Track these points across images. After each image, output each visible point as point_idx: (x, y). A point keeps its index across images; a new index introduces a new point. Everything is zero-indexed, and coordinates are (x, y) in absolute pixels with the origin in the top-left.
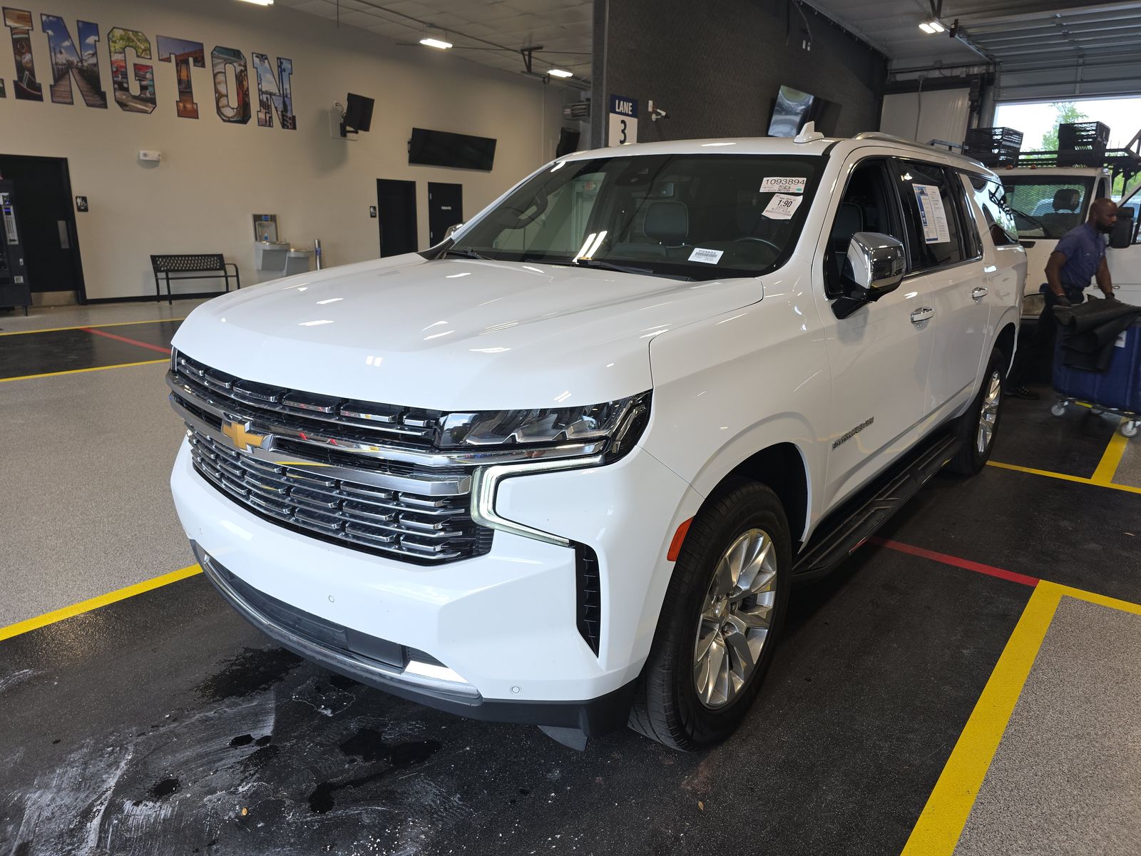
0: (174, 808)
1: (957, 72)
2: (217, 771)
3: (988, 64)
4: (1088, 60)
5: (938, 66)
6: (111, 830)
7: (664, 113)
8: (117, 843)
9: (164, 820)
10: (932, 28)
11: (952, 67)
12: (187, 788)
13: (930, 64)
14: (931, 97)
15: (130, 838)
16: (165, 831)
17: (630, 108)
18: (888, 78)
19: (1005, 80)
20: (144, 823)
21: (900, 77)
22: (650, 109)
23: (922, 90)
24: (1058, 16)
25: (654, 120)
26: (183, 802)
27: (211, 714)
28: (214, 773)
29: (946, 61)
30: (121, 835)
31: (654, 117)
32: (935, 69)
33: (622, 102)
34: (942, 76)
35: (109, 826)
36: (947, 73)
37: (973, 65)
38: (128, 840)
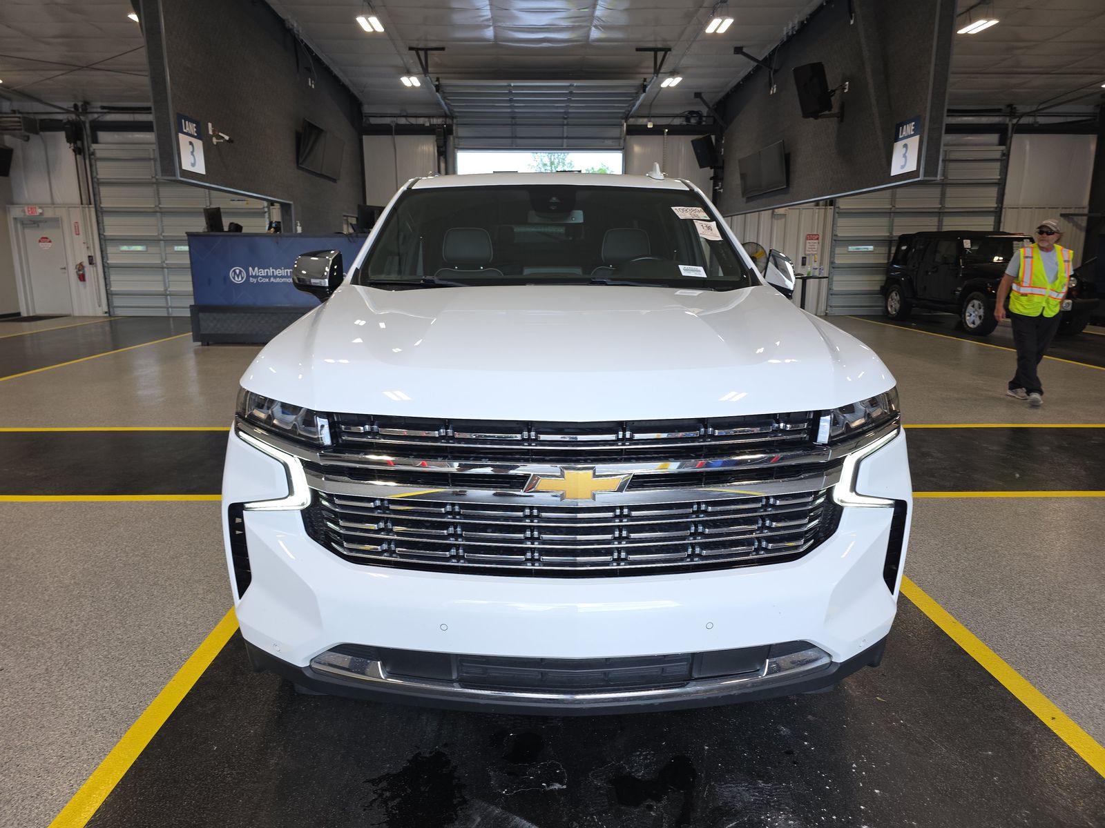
1: (421, 121)
3: (446, 116)
4: (518, 121)
5: (405, 114)
7: (227, 138)
10: (411, 82)
11: (416, 117)
13: (397, 111)
14: (403, 141)
17: (195, 130)
18: (364, 120)
19: (460, 131)
21: (373, 121)
22: (211, 133)
23: (396, 134)
24: (512, 85)
25: (215, 143)
29: (410, 111)
31: (215, 140)
32: (403, 116)
33: (187, 122)
34: (408, 123)
36: (413, 121)
37: (433, 117)
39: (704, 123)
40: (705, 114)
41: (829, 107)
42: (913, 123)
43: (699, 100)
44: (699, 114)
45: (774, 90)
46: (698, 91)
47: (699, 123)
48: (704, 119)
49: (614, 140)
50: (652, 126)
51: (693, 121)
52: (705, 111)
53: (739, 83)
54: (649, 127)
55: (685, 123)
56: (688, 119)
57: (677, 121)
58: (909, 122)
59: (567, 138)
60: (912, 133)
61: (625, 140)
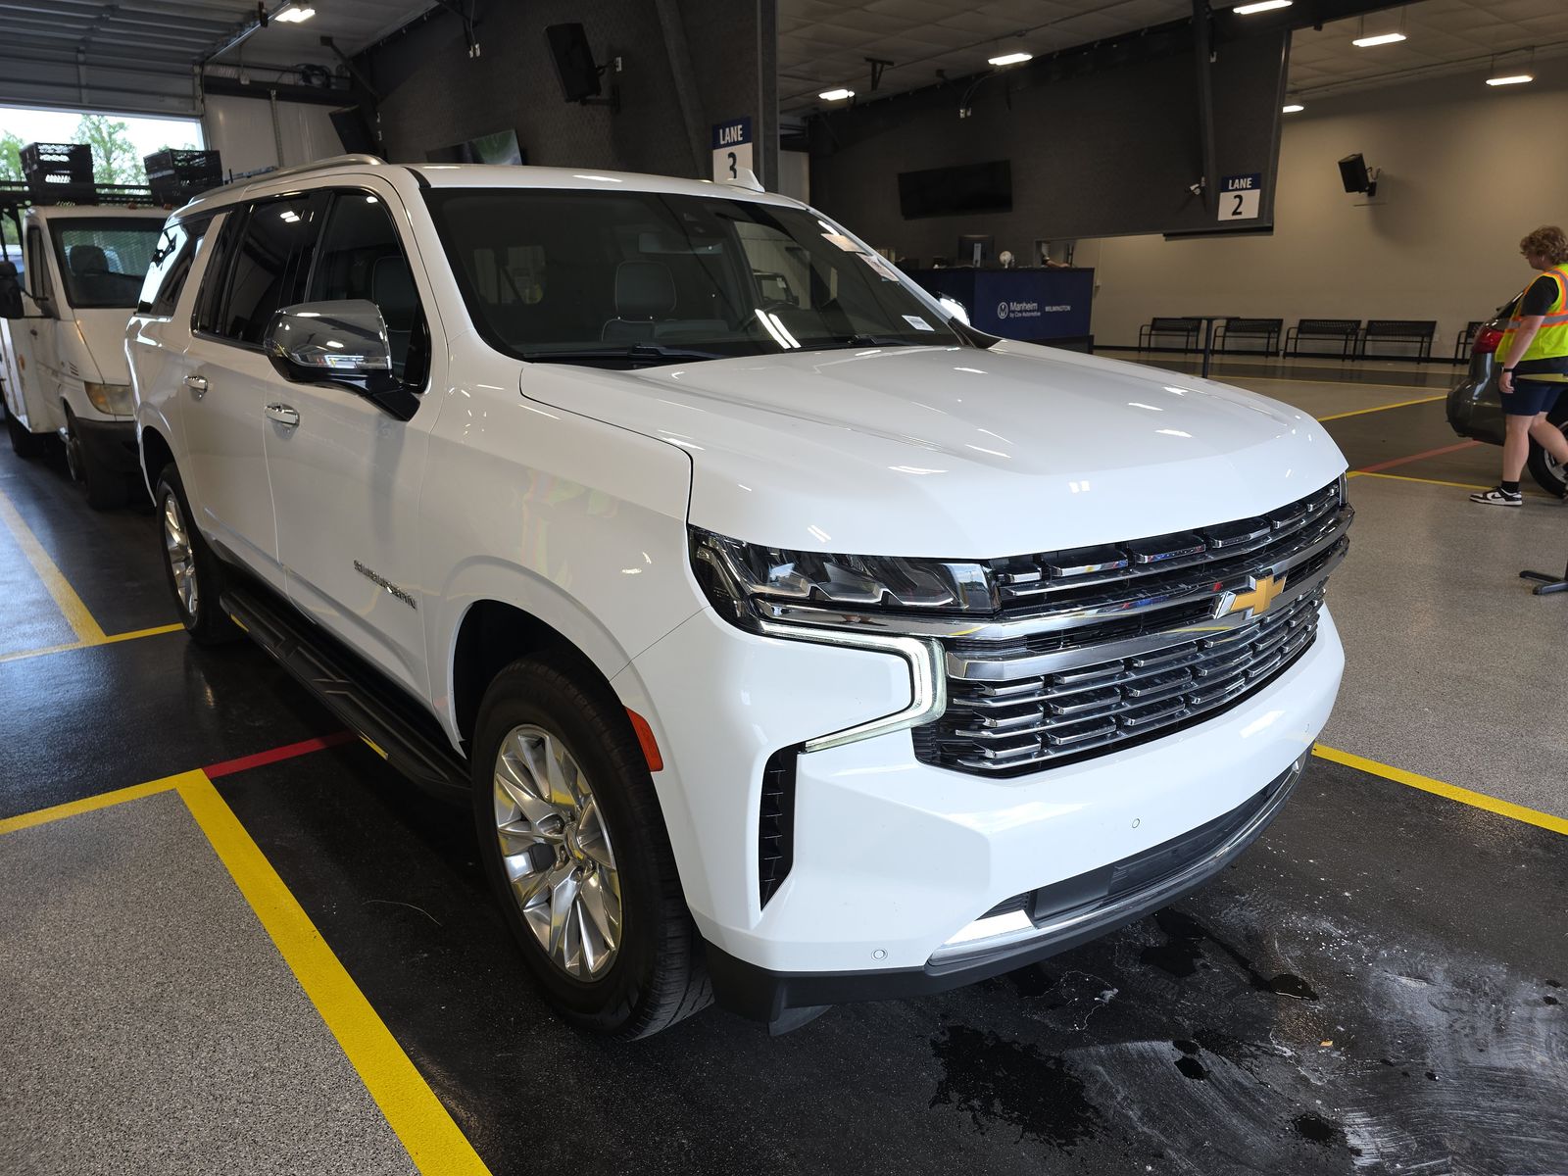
0: (1347, 1112)
2: (1261, 1083)
6: (1415, 1167)
8: (1431, 1153)
9: (1372, 1116)
12: (1306, 1106)
15: (1418, 1142)
16: (1390, 1111)
20: (1386, 1135)
26: (1330, 1104)
27: (1133, 1114)
28: (1266, 1085)
30: (1417, 1152)
35: (1409, 1171)
38: (1421, 1143)
39: (333, 87)
40: (334, 72)
41: (597, 90)
42: (740, 127)
43: (329, 49)
44: (322, 71)
45: (477, 50)
46: (327, 34)
47: (327, 85)
48: (333, 80)
49: (182, 100)
50: (247, 83)
51: (316, 82)
52: (332, 67)
53: (400, 30)
54: (243, 82)
55: (302, 83)
56: (306, 78)
57: (289, 79)
58: (734, 124)
59: (88, 87)
60: (740, 139)
61: (203, 101)
